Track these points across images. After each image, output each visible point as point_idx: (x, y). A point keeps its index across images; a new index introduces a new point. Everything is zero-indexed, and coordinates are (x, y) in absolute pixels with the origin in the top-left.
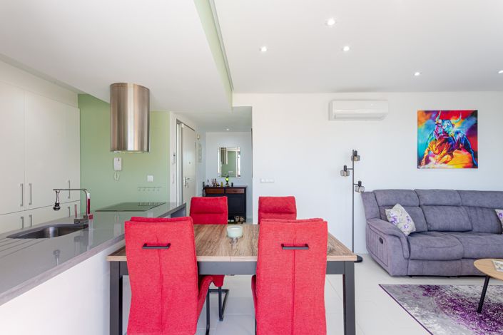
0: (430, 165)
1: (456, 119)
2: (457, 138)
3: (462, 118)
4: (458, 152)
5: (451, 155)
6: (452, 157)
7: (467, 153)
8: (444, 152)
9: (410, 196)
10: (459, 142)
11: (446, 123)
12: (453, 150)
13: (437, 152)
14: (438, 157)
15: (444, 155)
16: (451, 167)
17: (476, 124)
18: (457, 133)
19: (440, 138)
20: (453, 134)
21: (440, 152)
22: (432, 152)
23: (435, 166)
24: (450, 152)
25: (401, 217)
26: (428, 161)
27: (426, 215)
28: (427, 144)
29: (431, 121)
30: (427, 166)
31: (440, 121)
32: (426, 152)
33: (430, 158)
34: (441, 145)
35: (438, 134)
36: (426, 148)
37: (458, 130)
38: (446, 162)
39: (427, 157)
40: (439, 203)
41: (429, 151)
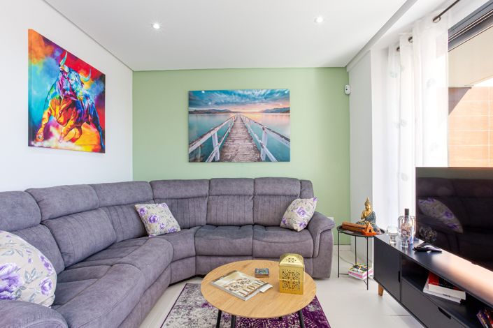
0: (52, 141)
1: (85, 75)
2: (86, 105)
3: (92, 77)
4: (87, 127)
5: (79, 128)
6: (81, 133)
7: (96, 130)
8: (71, 122)
9: (22, 206)
10: (88, 111)
11: (73, 75)
12: (82, 122)
13: (62, 120)
14: (63, 129)
15: (72, 127)
16: (80, 148)
17: (104, 92)
18: (87, 97)
19: (66, 97)
20: (82, 97)
21: (66, 121)
22: (54, 119)
23: (60, 145)
24: (78, 124)
25: (30, 267)
26: (47, 135)
27: (58, 238)
28: (46, 101)
29: (53, 61)
30: (46, 143)
31: (66, 69)
32: (45, 116)
33: (52, 129)
34: (66, 109)
35: (64, 91)
36: (45, 108)
37: (87, 93)
38: (73, 140)
39: (47, 127)
40: (74, 210)
41: (50, 115)
